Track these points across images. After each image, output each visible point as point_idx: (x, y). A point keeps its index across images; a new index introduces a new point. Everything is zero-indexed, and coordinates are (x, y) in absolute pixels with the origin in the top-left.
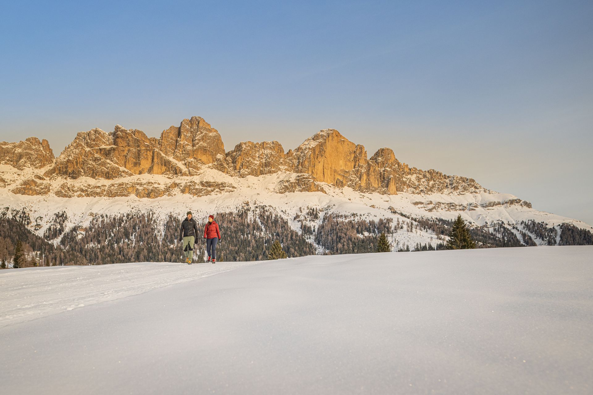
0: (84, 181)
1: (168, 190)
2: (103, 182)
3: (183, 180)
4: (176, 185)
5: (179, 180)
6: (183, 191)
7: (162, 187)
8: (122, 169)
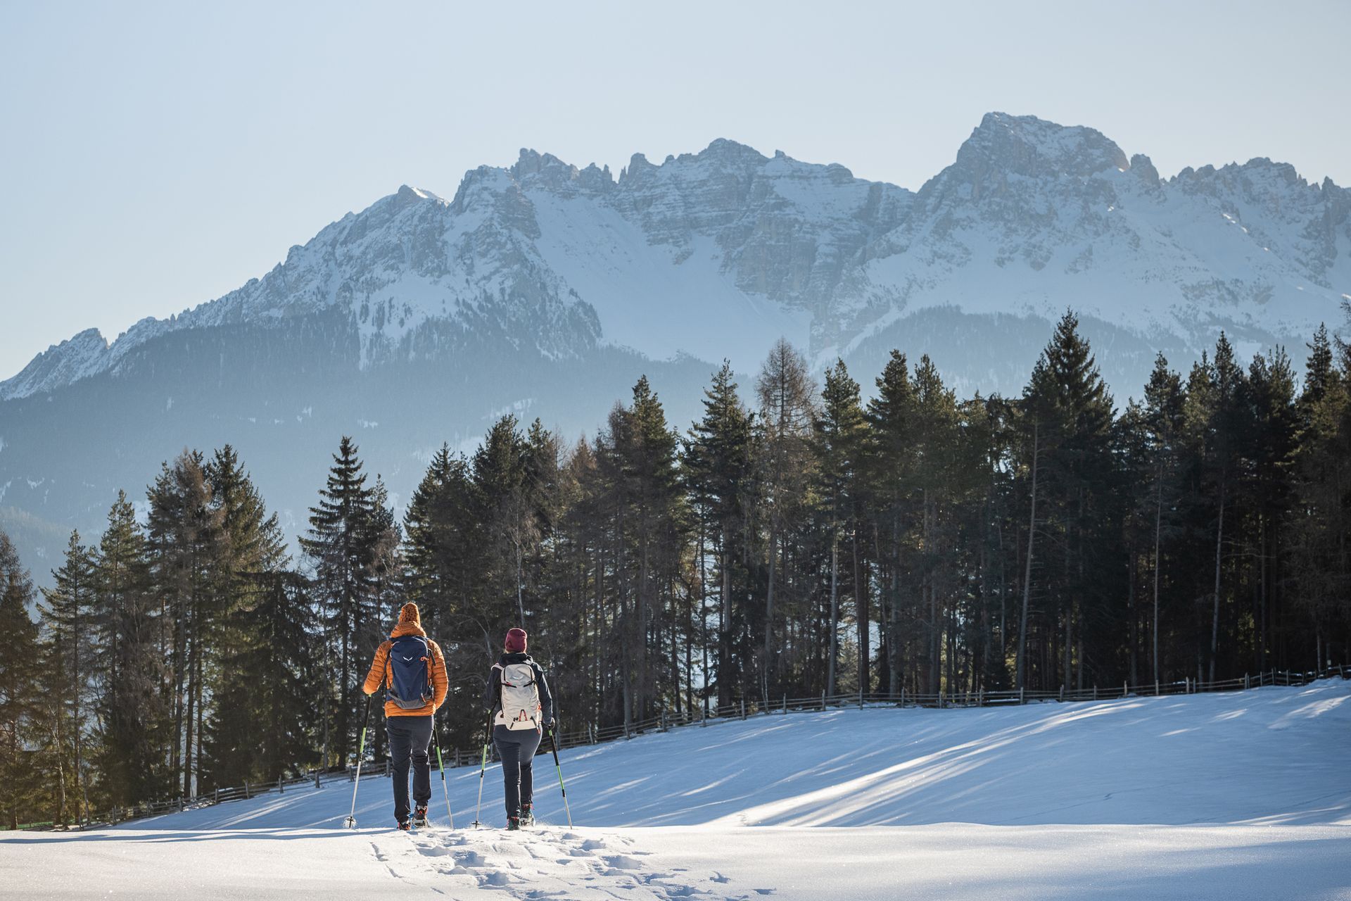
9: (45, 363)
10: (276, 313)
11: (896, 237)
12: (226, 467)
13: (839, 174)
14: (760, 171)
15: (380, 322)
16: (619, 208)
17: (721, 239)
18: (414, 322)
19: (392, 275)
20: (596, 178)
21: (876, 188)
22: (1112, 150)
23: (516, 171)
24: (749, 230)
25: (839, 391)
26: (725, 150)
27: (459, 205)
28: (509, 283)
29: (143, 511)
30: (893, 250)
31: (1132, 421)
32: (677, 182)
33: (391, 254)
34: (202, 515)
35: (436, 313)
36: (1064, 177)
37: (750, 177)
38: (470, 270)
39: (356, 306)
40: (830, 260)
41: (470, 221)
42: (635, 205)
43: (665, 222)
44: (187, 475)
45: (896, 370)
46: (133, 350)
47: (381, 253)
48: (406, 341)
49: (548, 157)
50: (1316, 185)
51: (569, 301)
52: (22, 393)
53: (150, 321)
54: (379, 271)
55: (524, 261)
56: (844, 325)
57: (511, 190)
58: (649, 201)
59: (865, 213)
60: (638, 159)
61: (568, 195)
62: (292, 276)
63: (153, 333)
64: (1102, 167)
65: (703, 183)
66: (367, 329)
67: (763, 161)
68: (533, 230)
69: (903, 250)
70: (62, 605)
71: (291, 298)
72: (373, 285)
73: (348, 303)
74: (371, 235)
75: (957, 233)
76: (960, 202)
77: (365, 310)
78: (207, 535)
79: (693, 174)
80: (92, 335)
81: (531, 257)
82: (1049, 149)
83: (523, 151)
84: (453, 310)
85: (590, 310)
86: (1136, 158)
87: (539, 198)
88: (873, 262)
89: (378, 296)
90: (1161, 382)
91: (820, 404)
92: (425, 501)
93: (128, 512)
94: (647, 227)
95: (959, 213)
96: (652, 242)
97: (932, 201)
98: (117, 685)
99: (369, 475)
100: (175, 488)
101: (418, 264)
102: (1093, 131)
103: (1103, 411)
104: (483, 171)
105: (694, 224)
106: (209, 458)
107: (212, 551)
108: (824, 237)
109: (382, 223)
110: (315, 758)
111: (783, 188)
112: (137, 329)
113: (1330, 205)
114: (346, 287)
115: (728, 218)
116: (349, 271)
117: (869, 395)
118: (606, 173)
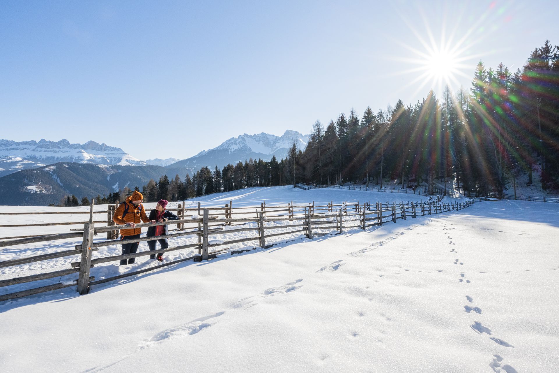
0: (43, 149)
1: (58, 151)
2: (46, 149)
3: (61, 150)
4: (60, 151)
5: (60, 150)
6: (61, 152)
7: (57, 151)
8: (51, 147)
9: (200, 153)
10: (221, 149)
11: (279, 141)
12: (207, 168)
13: (273, 136)
14: (266, 135)
15: (231, 149)
16: (253, 139)
17: (263, 142)
18: (234, 149)
19: (232, 145)
20: (251, 136)
21: (277, 137)
22: (299, 133)
23: (244, 135)
24: (265, 141)
25: (255, 162)
26: (263, 133)
27: (238, 139)
28: (243, 146)
29: (200, 171)
30: (278, 142)
31: (280, 164)
32: (258, 136)
33: (232, 143)
34: (205, 172)
35: (236, 148)
36: (294, 136)
38: (239, 145)
39: (229, 148)
40: (272, 144)
41: (239, 140)
42: (255, 138)
44: (203, 168)
45: (260, 160)
46: (208, 152)
47: (231, 143)
48: (233, 151)
49: (247, 134)
51: (249, 147)
52: (198, 156)
53: (210, 150)
54: (231, 145)
55: (244, 144)
56: (274, 149)
57: (243, 137)
58: (256, 138)
59: (276, 139)
60: (255, 134)
61: (248, 138)
62: (223, 145)
63: (210, 151)
64: (297, 135)
66: (230, 150)
67: (266, 134)
68: (245, 141)
70: (193, 179)
72: (230, 146)
73: (228, 148)
74: (230, 142)
75: (284, 141)
76: (284, 138)
77: (230, 148)
78: (205, 173)
79: (260, 136)
80: (204, 151)
81: (245, 143)
82: (293, 133)
84: (238, 148)
85: (250, 148)
86: (301, 134)
87: (246, 138)
88: (276, 144)
89: (231, 147)
90: (282, 160)
91: (254, 163)
92: (223, 171)
93: (199, 171)
94: (256, 140)
95: (284, 139)
96: (256, 142)
97: (282, 138)
98: (198, 186)
99: (218, 168)
100: (202, 170)
101: (234, 144)
102: (297, 131)
103: (277, 163)
104: (240, 135)
105: (260, 140)
106: (205, 167)
107: (205, 175)
108: (272, 141)
109: (231, 140)
110: (214, 192)
111: (268, 137)
112: (208, 150)
114: (228, 146)
115: (263, 140)
116: (228, 145)
117: (258, 162)
118: (252, 136)
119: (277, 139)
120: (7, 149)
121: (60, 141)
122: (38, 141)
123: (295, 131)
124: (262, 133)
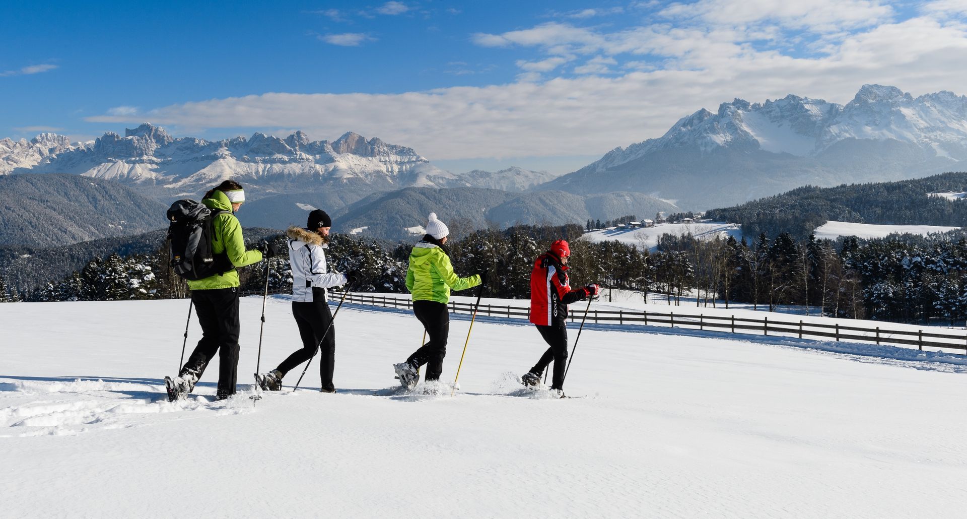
11: (838, 118)
16: (763, 113)
17: (790, 121)
20: (756, 106)
21: (834, 105)
23: (734, 104)
24: (797, 118)
26: (791, 97)
27: (719, 114)
30: (837, 122)
32: (778, 106)
36: (885, 101)
37: (798, 104)
40: (820, 125)
42: (767, 113)
43: (775, 117)
49: (743, 101)
50: (960, 97)
51: (752, 139)
54: (704, 134)
57: (733, 110)
58: (770, 111)
59: (830, 112)
60: (768, 101)
61: (748, 110)
64: (896, 97)
65: (785, 106)
66: (703, 149)
67: (801, 100)
68: (741, 120)
69: (840, 122)
71: (681, 141)
72: (703, 137)
75: (855, 117)
77: (701, 144)
79: (782, 104)
82: (881, 93)
83: (735, 99)
85: (757, 141)
86: (906, 94)
87: (741, 112)
88: (831, 127)
94: (770, 118)
95: (855, 112)
96: (772, 122)
97: (848, 109)
101: (714, 131)
102: (894, 87)
104: (725, 104)
105: (782, 117)
108: (817, 119)
111: (806, 106)
113: (964, 103)
115: (792, 115)
118: (759, 105)
119: (832, 112)
120: (197, 158)
121: (291, 135)
122: (249, 139)
123: (887, 88)
124: (788, 97)
